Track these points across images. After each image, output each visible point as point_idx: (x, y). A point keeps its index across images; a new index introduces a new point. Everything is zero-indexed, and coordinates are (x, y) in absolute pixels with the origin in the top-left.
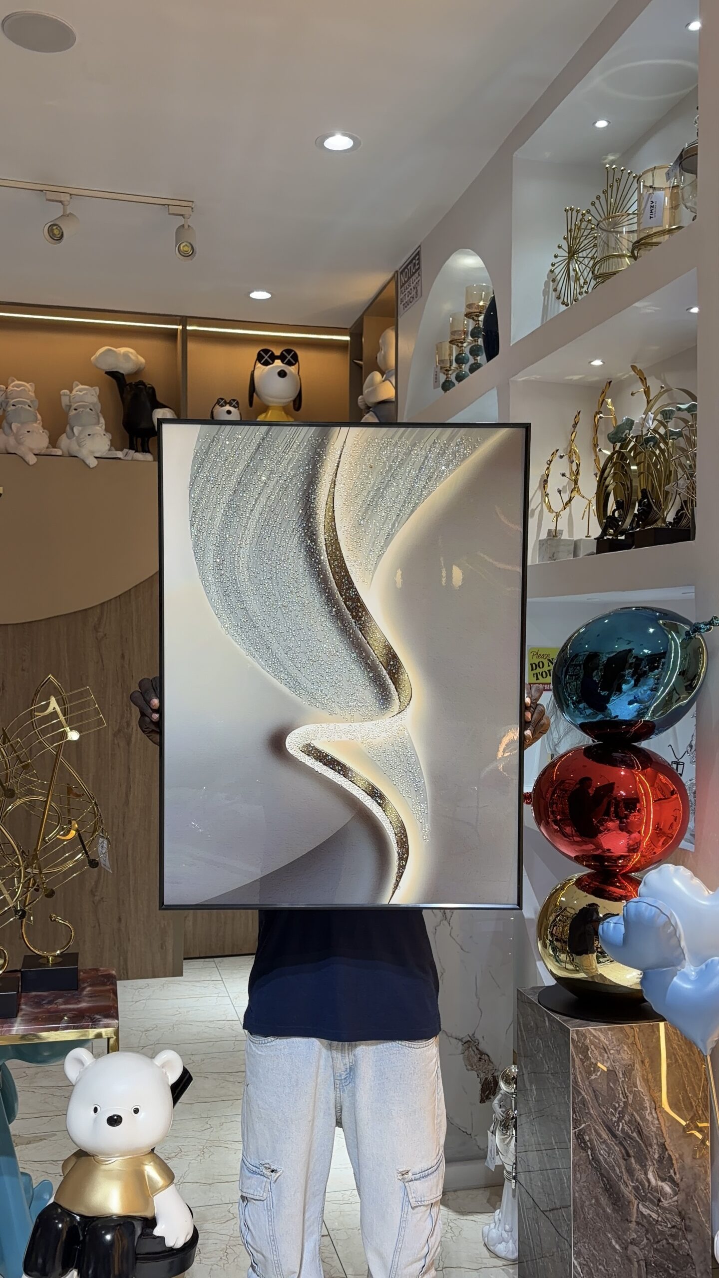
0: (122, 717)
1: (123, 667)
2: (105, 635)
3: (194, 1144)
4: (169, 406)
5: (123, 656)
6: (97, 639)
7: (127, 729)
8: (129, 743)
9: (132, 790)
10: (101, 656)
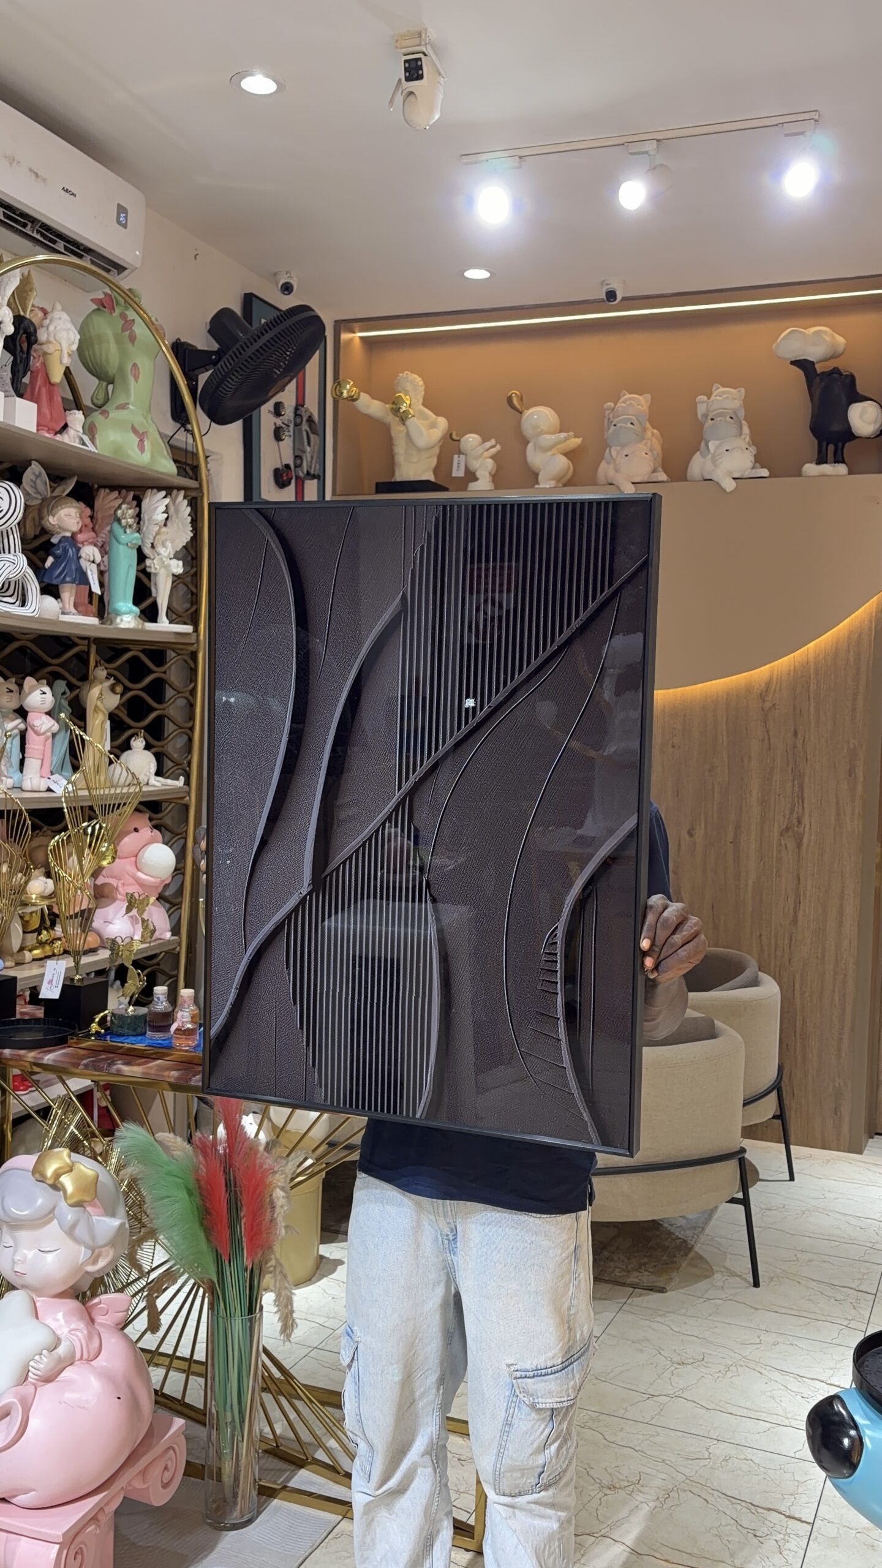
0: (792, 811)
1: (795, 746)
2: (774, 705)
3: (724, 1356)
4: (872, 397)
5: (795, 733)
6: (763, 710)
7: (797, 827)
8: (799, 845)
9: (802, 906)
10: (768, 732)
